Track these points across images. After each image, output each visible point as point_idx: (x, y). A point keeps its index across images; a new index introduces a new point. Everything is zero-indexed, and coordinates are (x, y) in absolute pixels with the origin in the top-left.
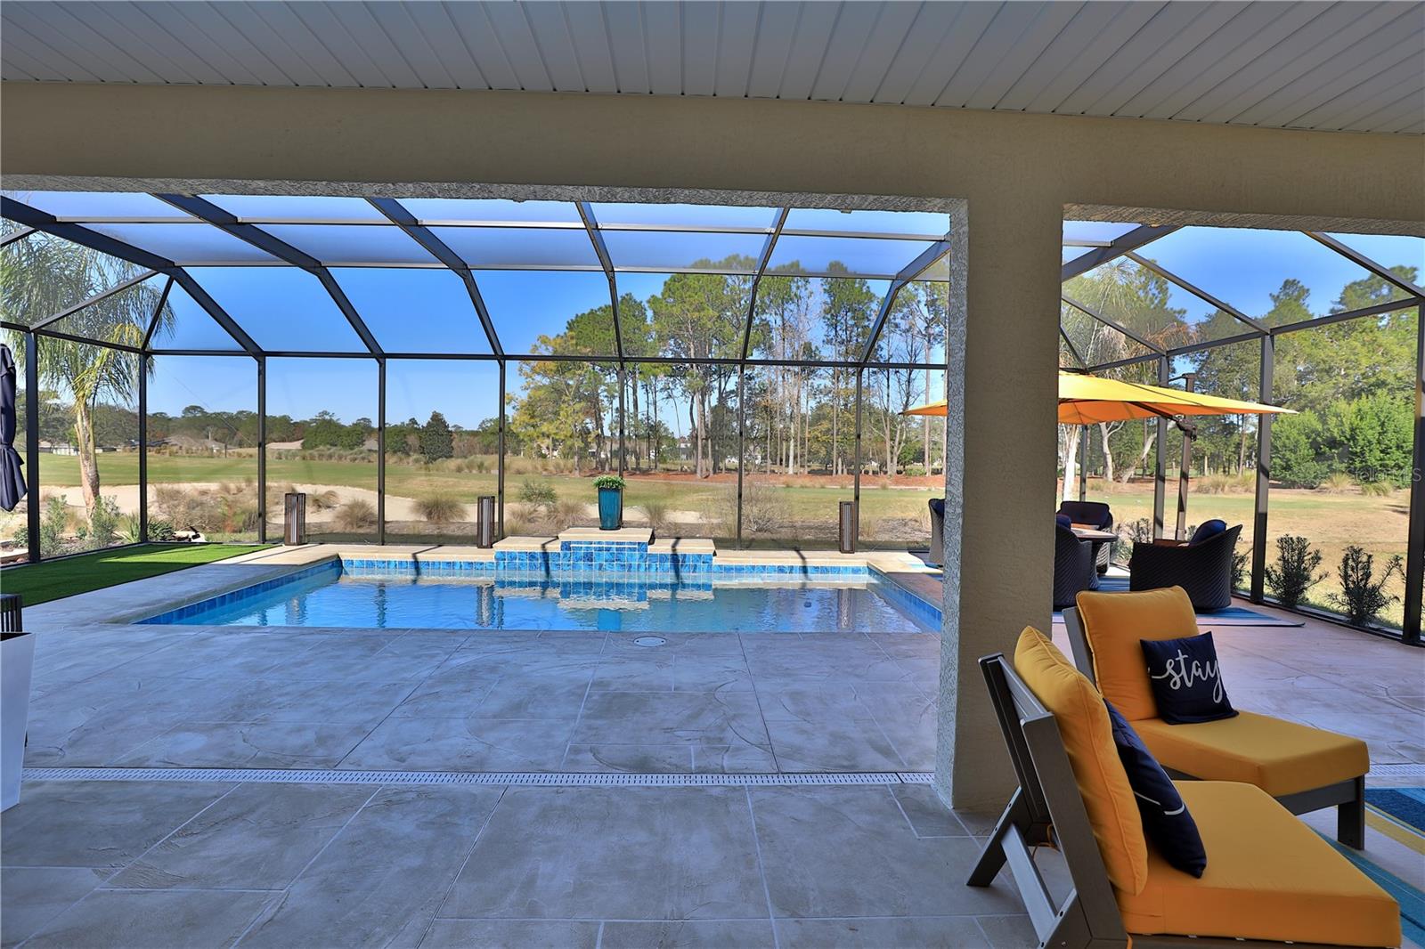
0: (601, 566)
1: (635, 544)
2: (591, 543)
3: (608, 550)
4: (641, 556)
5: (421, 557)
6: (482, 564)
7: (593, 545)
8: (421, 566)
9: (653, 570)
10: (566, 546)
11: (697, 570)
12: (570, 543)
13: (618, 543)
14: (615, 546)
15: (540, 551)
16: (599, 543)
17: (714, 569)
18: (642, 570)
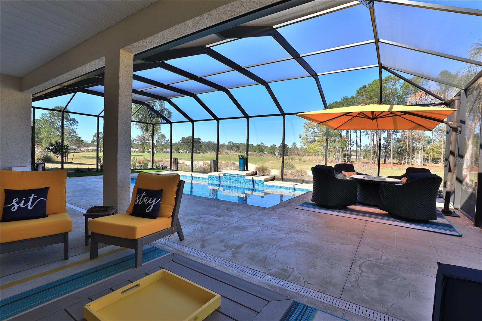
0: (233, 181)
1: (242, 175)
2: (231, 174)
3: (235, 177)
4: (244, 179)
5: (193, 175)
6: (205, 178)
7: (231, 175)
8: (193, 178)
9: (247, 184)
10: (225, 175)
11: (259, 186)
12: (226, 174)
13: (238, 175)
14: (237, 176)
15: (218, 175)
16: (233, 174)
17: (265, 186)
18: (244, 184)
